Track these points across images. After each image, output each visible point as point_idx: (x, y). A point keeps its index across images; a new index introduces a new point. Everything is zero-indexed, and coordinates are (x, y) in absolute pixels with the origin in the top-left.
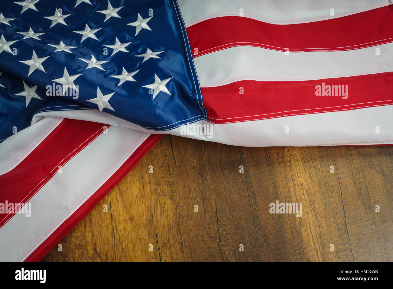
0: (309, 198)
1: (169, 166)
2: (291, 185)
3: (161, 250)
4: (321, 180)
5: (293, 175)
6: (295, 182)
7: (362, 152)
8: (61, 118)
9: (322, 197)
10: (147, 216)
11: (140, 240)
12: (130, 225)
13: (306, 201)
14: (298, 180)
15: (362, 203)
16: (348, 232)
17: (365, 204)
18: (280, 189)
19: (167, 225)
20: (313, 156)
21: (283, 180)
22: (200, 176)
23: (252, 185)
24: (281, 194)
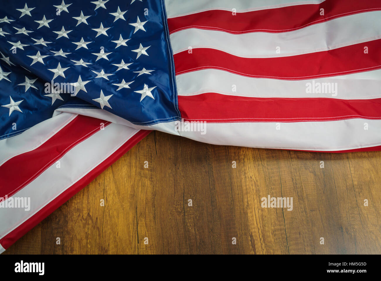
0: (256, 188)
1: (151, 156)
2: (243, 177)
3: (138, 218)
4: (267, 175)
5: (245, 170)
6: (246, 175)
7: (300, 157)
8: (76, 114)
9: (266, 188)
10: (131, 191)
11: (123, 209)
12: (117, 198)
13: (253, 190)
14: (249, 173)
15: (297, 195)
16: (284, 216)
17: (298, 196)
18: (234, 179)
19: (145, 199)
20: (262, 157)
21: (237, 173)
22: (174, 165)
23: (213, 175)
24: (235, 183)
